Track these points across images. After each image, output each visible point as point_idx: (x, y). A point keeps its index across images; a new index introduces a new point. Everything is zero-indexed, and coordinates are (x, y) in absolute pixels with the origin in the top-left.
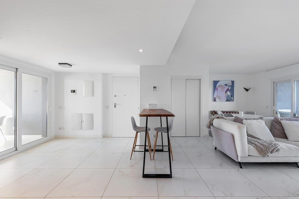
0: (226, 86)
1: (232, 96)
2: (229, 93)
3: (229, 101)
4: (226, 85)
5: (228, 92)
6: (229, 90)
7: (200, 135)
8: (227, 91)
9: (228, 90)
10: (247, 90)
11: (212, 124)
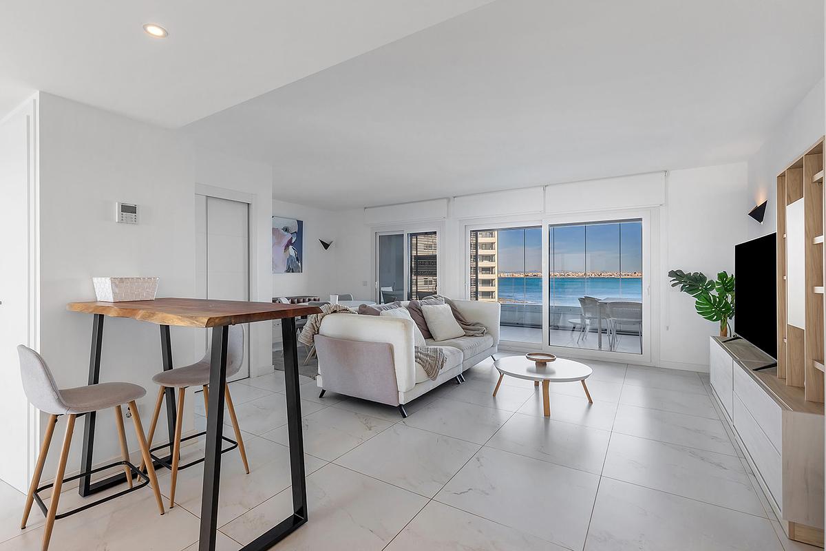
0: (286, 233)
1: (298, 260)
2: (291, 251)
3: (293, 272)
4: (286, 230)
5: (291, 247)
6: (292, 244)
7: (249, 373)
8: (287, 247)
9: (290, 243)
10: (326, 246)
11: (318, 330)
